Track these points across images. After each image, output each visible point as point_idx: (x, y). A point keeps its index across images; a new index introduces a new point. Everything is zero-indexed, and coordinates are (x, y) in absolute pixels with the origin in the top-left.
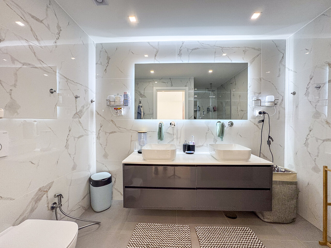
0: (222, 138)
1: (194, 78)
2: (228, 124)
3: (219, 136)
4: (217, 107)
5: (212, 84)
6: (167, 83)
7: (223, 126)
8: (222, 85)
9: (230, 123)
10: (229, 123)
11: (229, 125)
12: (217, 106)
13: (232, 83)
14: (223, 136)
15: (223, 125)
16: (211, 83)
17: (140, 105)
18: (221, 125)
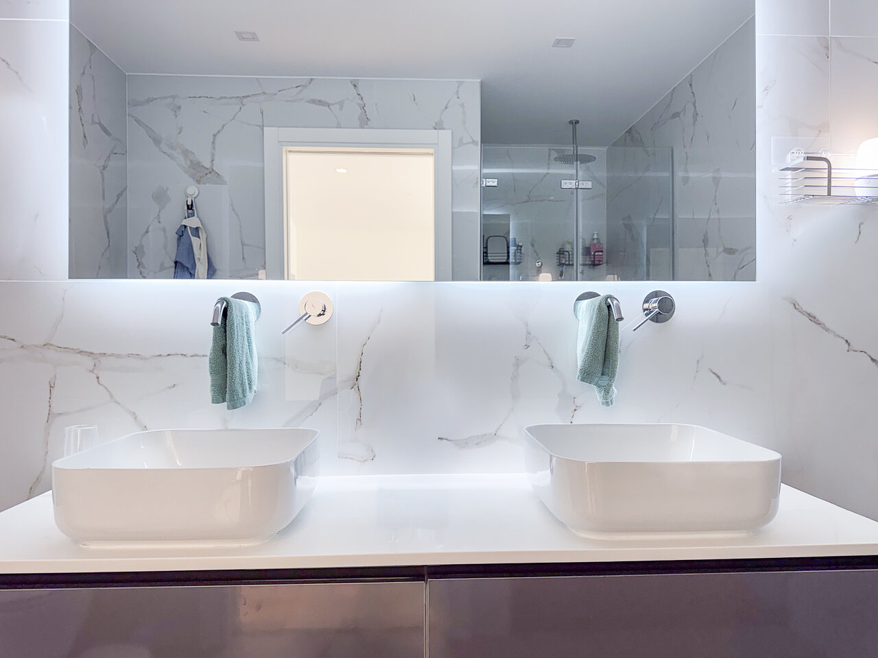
0: (607, 390)
1: (482, 84)
2: (646, 306)
3: (587, 375)
4: (605, 247)
5: (577, 122)
6: (341, 109)
7: (607, 317)
8: (629, 131)
9: (654, 304)
10: (646, 301)
11: (647, 315)
12: (604, 241)
13: (676, 115)
14: (612, 376)
15: (609, 307)
16: (574, 118)
17: (193, 222)
18: (600, 308)
